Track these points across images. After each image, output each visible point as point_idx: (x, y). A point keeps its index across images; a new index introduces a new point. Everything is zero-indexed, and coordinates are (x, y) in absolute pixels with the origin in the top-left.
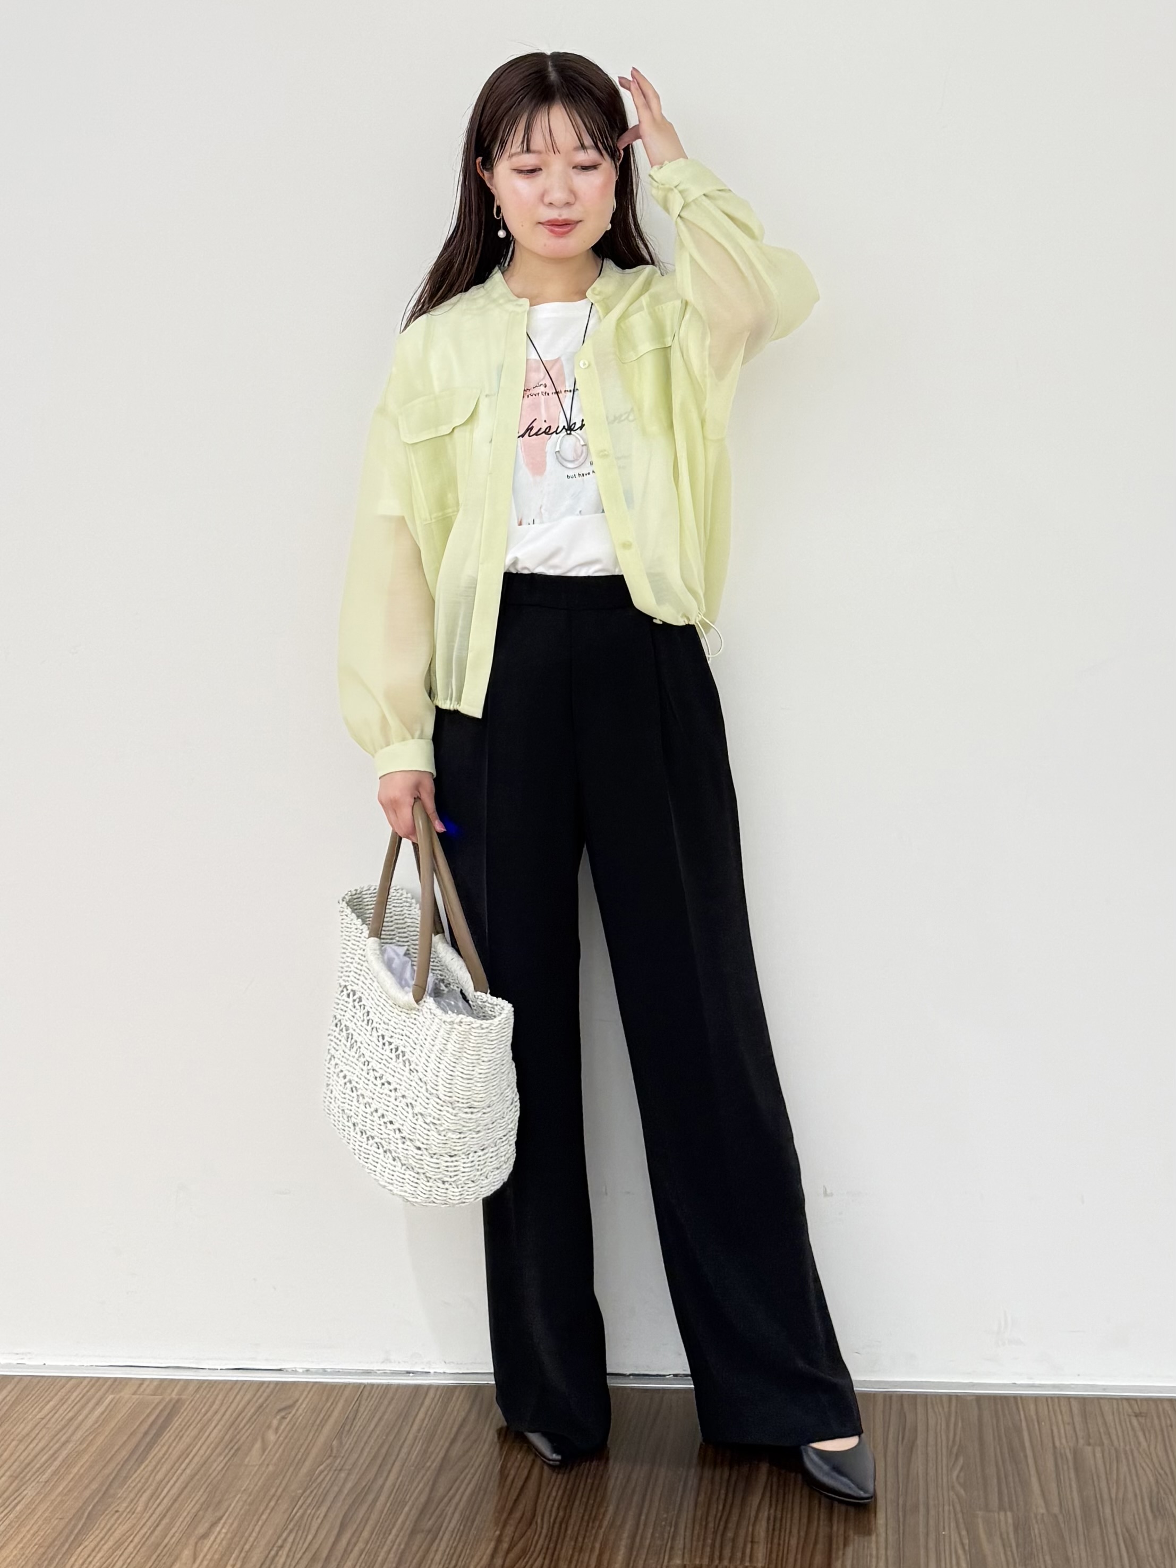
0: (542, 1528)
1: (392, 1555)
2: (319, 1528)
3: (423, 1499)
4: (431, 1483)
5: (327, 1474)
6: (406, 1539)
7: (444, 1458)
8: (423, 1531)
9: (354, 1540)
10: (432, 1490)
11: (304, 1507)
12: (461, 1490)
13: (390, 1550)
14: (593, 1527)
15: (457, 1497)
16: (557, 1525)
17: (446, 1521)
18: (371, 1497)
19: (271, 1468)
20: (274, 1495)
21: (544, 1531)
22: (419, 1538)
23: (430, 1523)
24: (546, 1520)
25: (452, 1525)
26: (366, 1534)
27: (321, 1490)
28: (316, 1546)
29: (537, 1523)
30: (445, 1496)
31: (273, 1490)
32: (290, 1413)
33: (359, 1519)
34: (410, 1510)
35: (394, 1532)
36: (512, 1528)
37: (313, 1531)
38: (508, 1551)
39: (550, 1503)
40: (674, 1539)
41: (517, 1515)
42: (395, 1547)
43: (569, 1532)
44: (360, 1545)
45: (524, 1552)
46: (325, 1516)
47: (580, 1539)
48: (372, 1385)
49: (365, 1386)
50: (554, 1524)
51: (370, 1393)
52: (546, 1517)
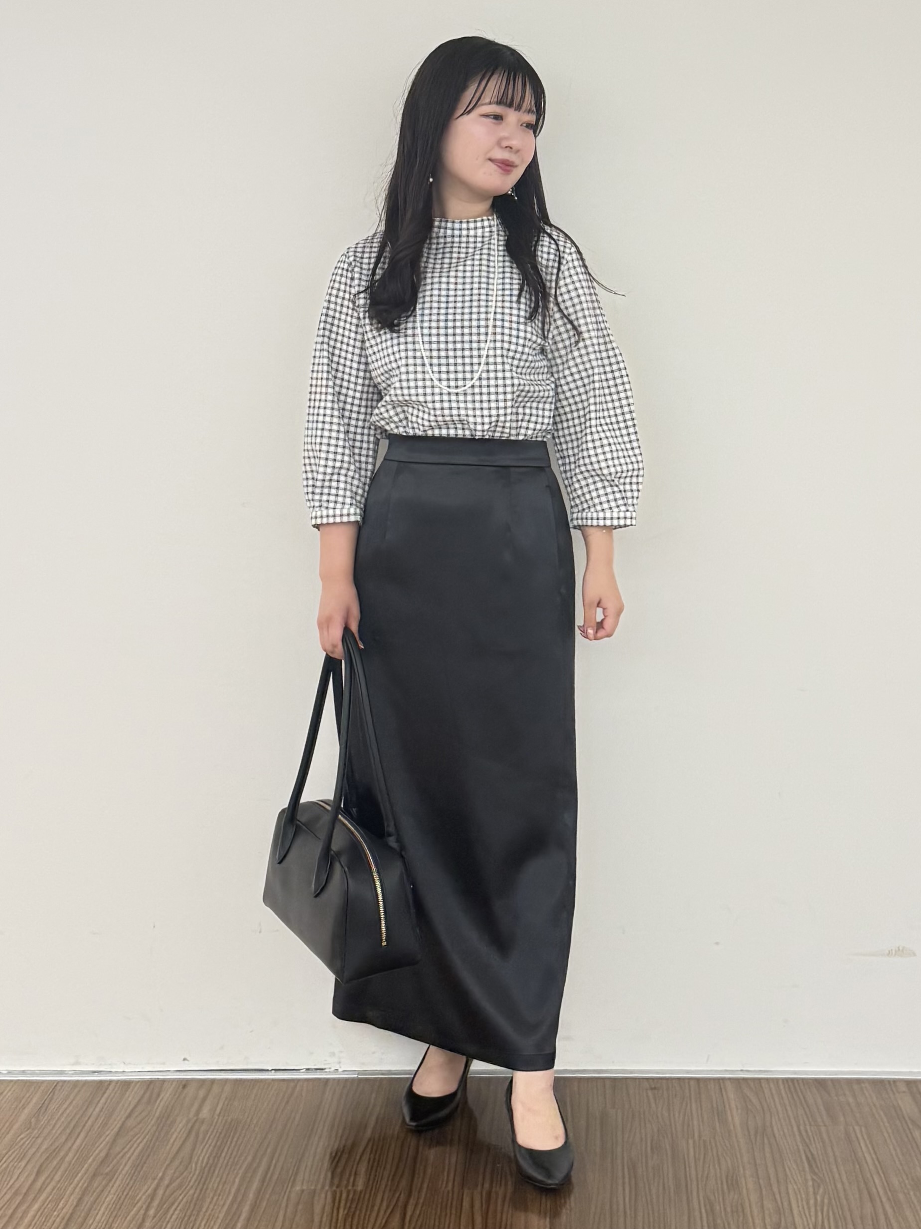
0: (196, 1170)
1: (77, 1190)
2: (20, 1173)
3: (103, 1154)
4: (108, 1145)
5: (28, 1139)
6: (87, 1181)
7: (121, 1128)
8: (102, 1174)
9: (48, 1181)
10: (109, 1149)
11: (9, 1161)
12: (133, 1149)
13: (75, 1188)
14: (234, 1170)
15: (130, 1153)
16: (207, 1169)
17: (121, 1167)
18: (62, 1154)
21: (197, 1172)
22: (99, 1178)
23: (108, 1169)
24: (199, 1165)
25: (127, 1168)
26: (57, 1178)
27: (22, 1150)
28: (18, 1185)
29: (192, 1166)
30: (121, 1151)
34: (94, 1160)
35: (80, 1175)
36: (172, 1171)
37: (15, 1177)
38: (168, 1186)
39: (203, 1155)
40: (297, 1174)
41: (177, 1162)
42: (80, 1184)
43: (217, 1172)
44: (53, 1183)
45: (180, 1186)
46: (25, 1166)
47: (225, 1176)
48: (65, 1081)
49: (58, 1082)
50: (205, 1167)
51: (62, 1086)
52: (200, 1162)
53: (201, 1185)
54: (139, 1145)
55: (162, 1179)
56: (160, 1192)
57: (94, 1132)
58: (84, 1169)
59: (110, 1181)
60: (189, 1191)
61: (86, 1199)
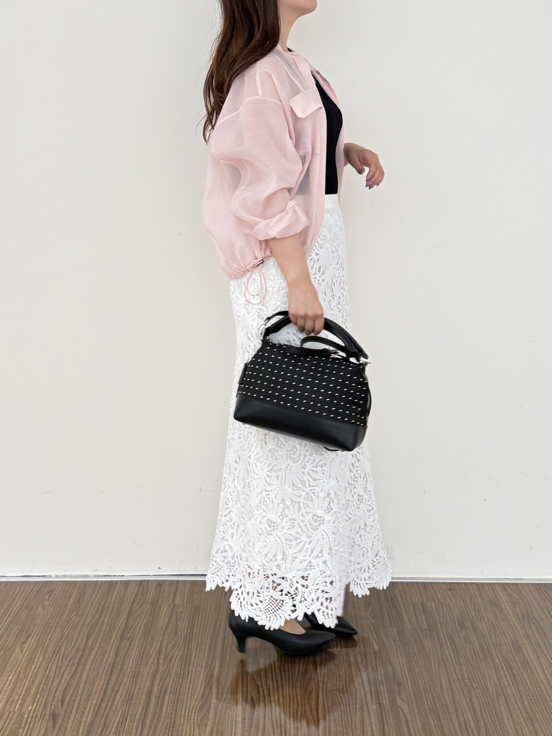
0: (181, 637)
1: (113, 648)
2: (77, 638)
3: (123, 626)
4: (126, 619)
5: (76, 618)
6: (118, 643)
7: (130, 610)
8: (126, 638)
9: (95, 642)
10: (126, 623)
11: (68, 630)
12: (140, 623)
13: (112, 646)
17: (136, 635)
18: (99, 626)
19: (48, 616)
20: (53, 626)
22: (125, 641)
23: (128, 636)
25: (140, 635)
26: (99, 640)
27: (75, 624)
28: (78, 645)
29: (178, 635)
30: (133, 625)
31: (52, 624)
32: (53, 594)
33: (95, 635)
34: (119, 630)
35: (113, 638)
36: (168, 636)
37: (75, 640)
38: (167, 646)
39: (184, 626)
41: (169, 631)
42: (114, 645)
43: (194, 637)
44: (98, 644)
45: (174, 646)
46: (79, 634)
47: (200, 641)
48: (90, 581)
49: (86, 582)
50: (187, 635)
51: (89, 585)
52: (182, 632)
53: (187, 645)
54: (143, 620)
55: (162, 641)
56: (164, 649)
57: (115, 612)
58: (114, 635)
59: (132, 642)
60: (180, 649)
61: (120, 653)
